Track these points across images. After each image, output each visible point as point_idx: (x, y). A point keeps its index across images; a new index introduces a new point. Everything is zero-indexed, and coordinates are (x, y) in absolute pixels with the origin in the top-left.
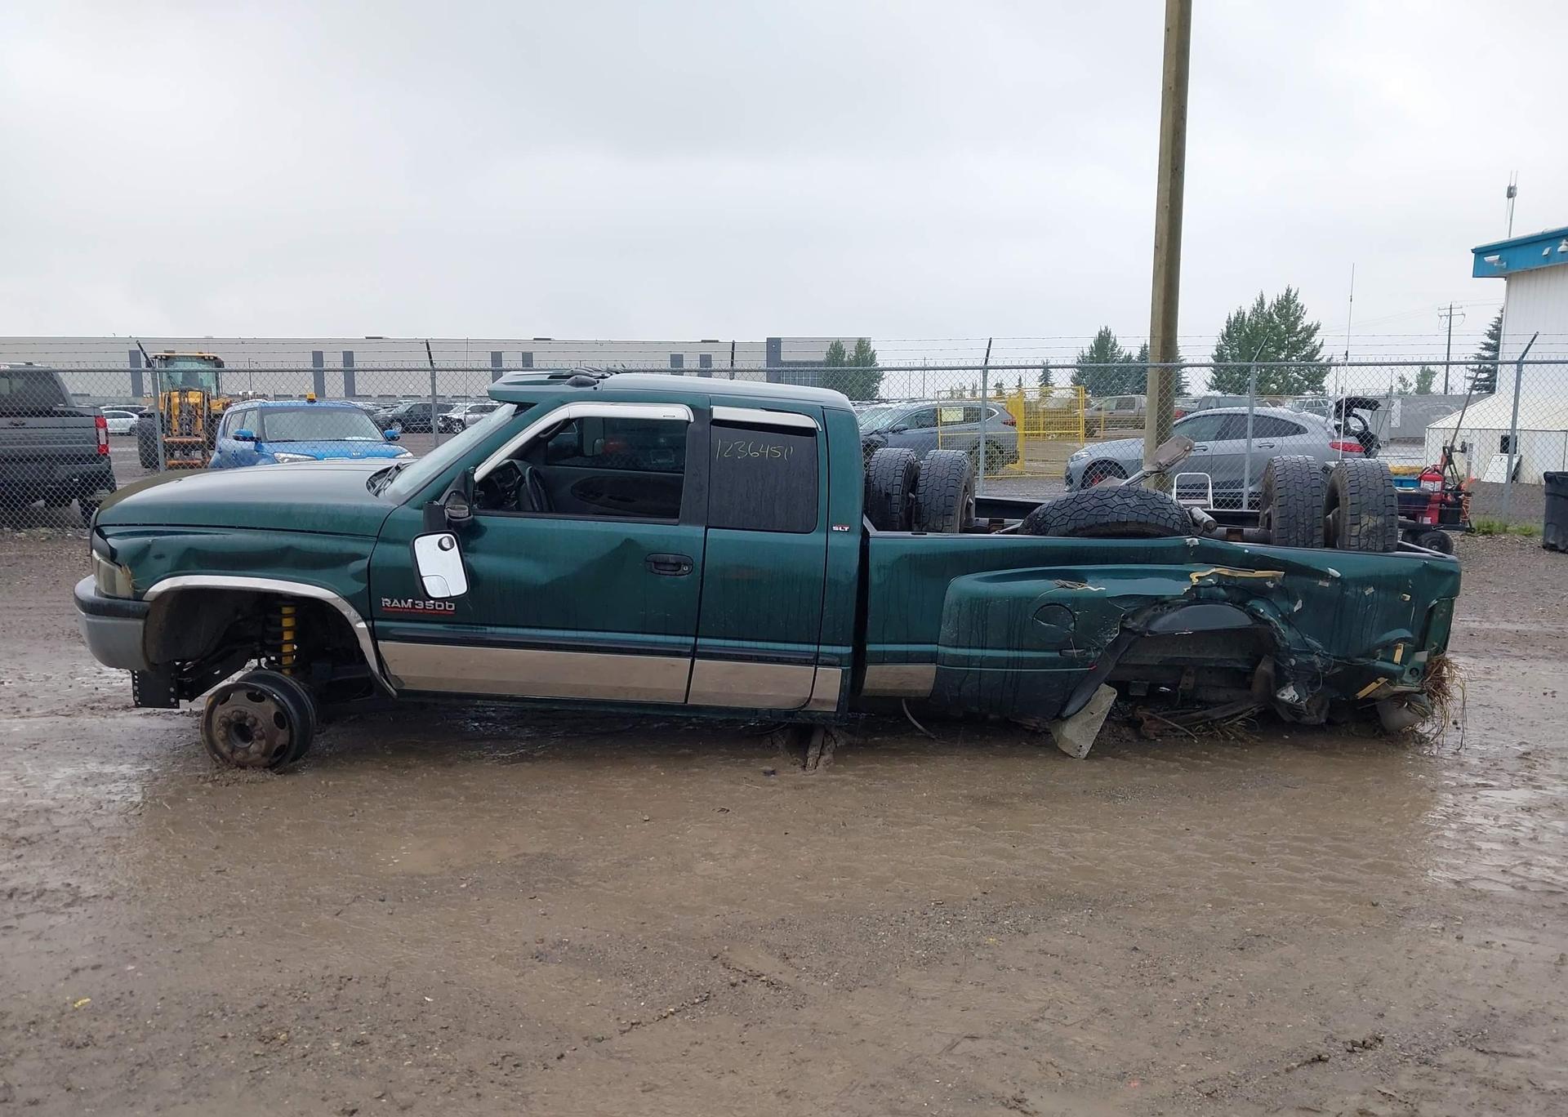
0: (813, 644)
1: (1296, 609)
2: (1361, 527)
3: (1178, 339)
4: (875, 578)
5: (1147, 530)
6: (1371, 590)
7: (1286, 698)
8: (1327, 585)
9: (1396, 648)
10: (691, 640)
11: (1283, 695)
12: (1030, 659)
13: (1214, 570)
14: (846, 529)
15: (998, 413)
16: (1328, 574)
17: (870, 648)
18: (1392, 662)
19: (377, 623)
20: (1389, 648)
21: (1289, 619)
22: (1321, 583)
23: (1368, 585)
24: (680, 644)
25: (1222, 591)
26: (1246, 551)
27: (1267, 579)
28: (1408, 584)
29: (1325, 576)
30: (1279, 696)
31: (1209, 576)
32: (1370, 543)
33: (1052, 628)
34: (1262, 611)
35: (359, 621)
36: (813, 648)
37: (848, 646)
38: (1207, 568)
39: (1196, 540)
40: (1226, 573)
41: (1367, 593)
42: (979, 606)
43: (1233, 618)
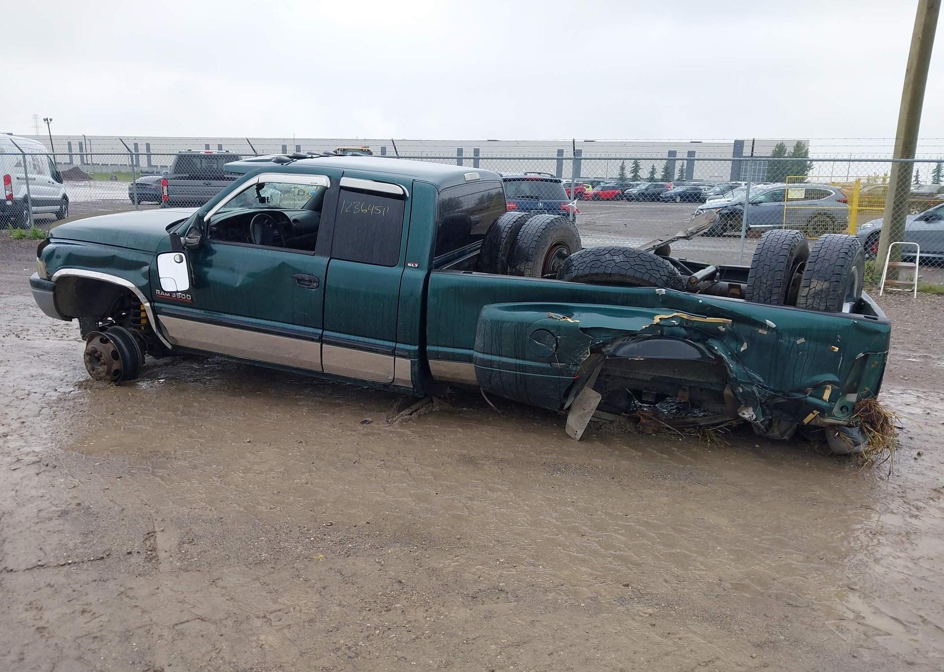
0: (393, 341)
1: (742, 349)
2: (810, 290)
3: (918, 141)
4: (431, 300)
5: (628, 280)
6: (803, 340)
7: (746, 416)
8: (765, 333)
9: (825, 388)
10: (320, 331)
11: (744, 414)
12: (530, 366)
13: (676, 314)
14: (416, 266)
15: (834, 194)
16: (766, 325)
17: (428, 348)
18: (821, 398)
19: (156, 304)
20: (819, 388)
21: (738, 357)
22: (760, 331)
23: (801, 336)
24: (313, 333)
25: (683, 331)
26: (700, 301)
27: (719, 324)
28: (837, 338)
29: (764, 326)
30: (740, 414)
31: (673, 318)
32: (815, 303)
33: (543, 346)
34: (716, 348)
35: (146, 302)
36: (392, 344)
37: (415, 345)
38: (671, 312)
39: (664, 290)
40: (685, 317)
41: (798, 342)
42: (497, 325)
43: (687, 351)
